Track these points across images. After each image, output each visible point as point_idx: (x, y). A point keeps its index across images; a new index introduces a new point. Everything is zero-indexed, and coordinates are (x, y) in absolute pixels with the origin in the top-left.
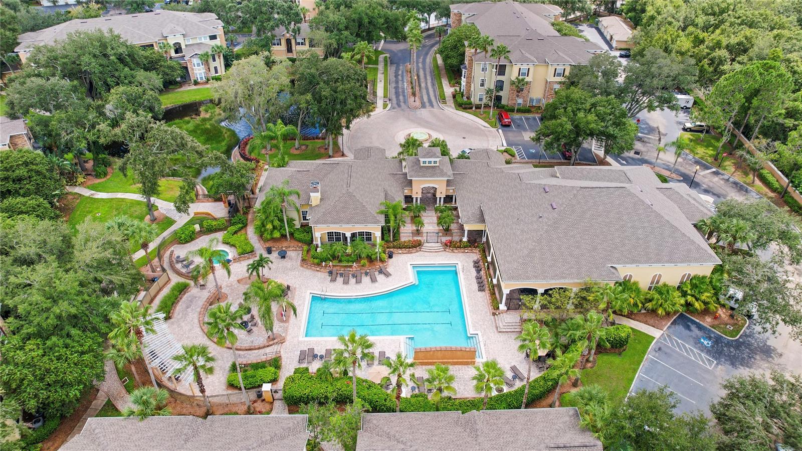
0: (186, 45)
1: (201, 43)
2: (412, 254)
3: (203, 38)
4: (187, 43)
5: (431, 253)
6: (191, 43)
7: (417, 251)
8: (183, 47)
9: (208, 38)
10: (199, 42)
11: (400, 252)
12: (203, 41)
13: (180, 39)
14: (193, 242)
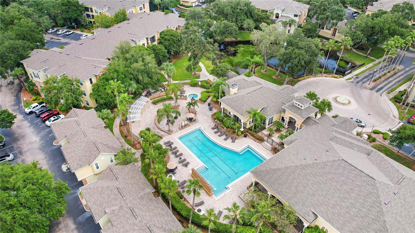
0: (281, 16)
1: (289, 17)
2: (255, 142)
3: (291, 15)
4: (283, 15)
5: (264, 148)
6: (284, 15)
7: (258, 142)
8: (280, 16)
9: (293, 15)
10: (288, 16)
11: (251, 137)
12: (290, 16)
13: (280, 12)
14: (194, 87)
